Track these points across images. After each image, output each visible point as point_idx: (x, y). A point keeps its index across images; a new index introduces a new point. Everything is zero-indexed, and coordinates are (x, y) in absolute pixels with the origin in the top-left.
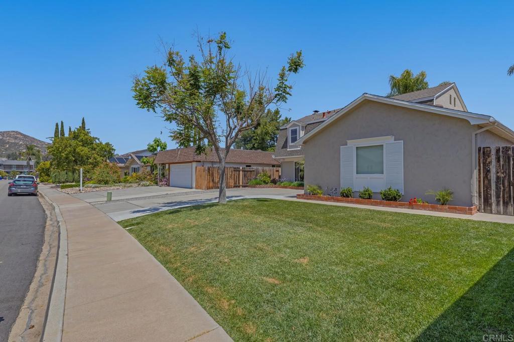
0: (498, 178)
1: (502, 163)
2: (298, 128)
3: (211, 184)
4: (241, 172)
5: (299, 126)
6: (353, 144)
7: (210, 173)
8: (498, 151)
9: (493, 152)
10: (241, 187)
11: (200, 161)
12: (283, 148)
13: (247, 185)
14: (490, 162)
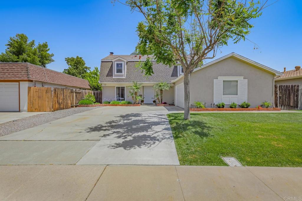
0: (280, 96)
1: (281, 91)
2: (123, 63)
3: (57, 106)
4: (74, 93)
5: (124, 61)
6: (222, 79)
7: (56, 94)
8: (279, 86)
9: (278, 87)
10: (74, 107)
11: (32, 81)
12: (107, 76)
13: (78, 105)
14: (277, 91)
